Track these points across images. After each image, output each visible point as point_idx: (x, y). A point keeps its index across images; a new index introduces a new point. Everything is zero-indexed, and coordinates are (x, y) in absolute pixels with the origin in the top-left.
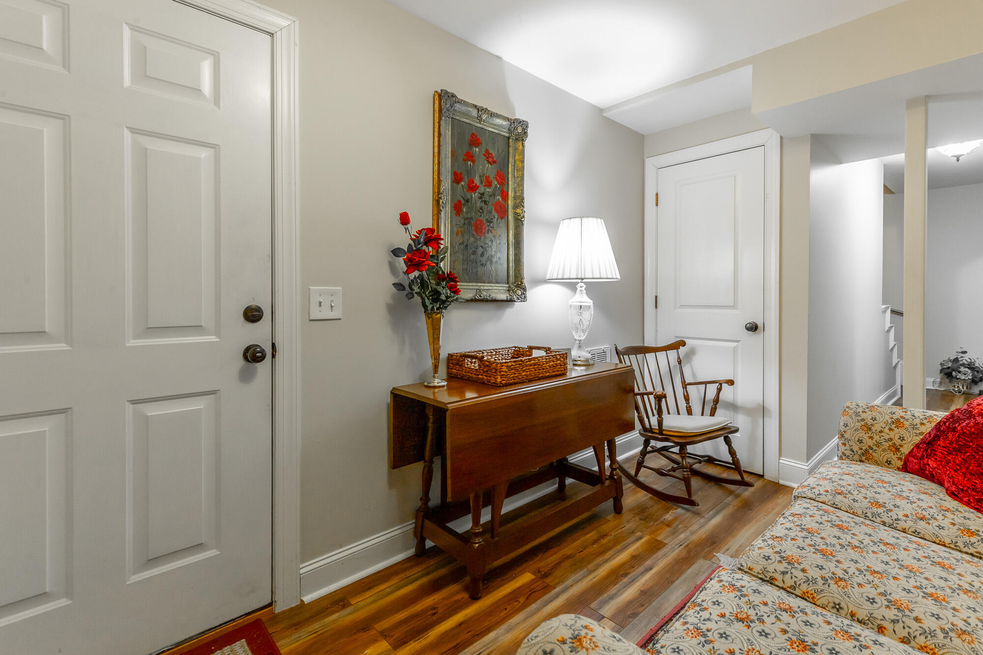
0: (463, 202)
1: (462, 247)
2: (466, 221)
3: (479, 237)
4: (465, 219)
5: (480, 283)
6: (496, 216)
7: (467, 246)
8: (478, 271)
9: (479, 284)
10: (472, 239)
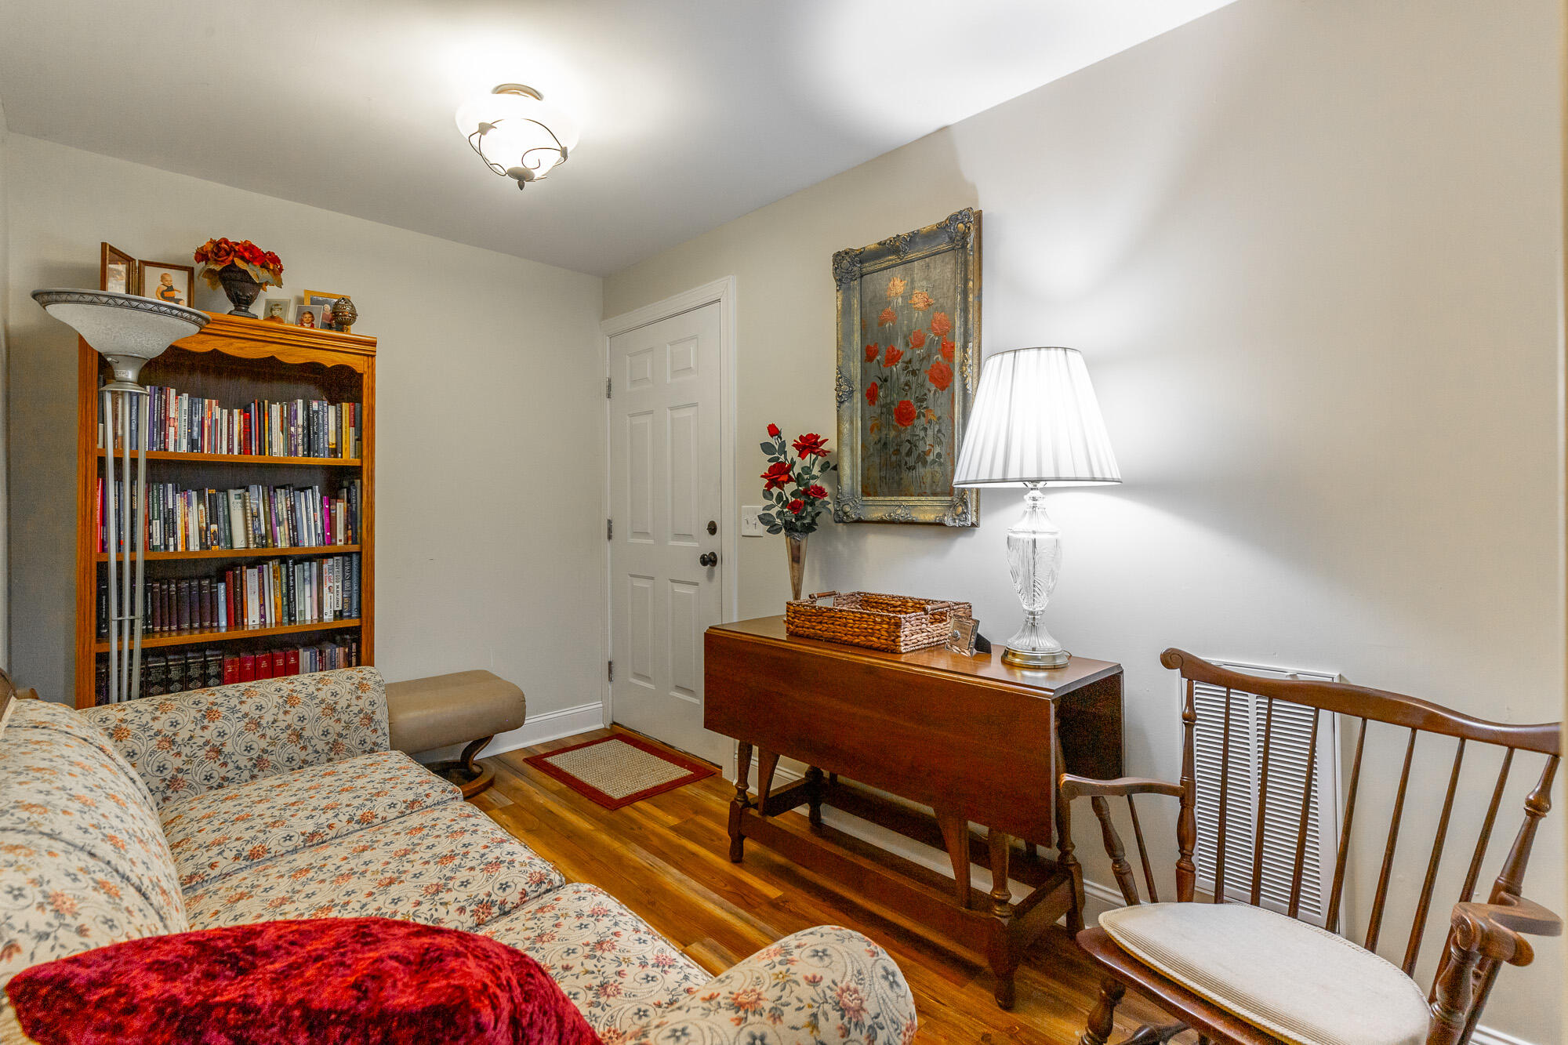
0: (879, 383)
1: (879, 446)
2: (884, 410)
3: (903, 428)
4: (882, 406)
5: (906, 495)
6: (933, 388)
7: (885, 444)
8: (901, 479)
9: (901, 498)
10: (893, 433)
